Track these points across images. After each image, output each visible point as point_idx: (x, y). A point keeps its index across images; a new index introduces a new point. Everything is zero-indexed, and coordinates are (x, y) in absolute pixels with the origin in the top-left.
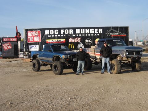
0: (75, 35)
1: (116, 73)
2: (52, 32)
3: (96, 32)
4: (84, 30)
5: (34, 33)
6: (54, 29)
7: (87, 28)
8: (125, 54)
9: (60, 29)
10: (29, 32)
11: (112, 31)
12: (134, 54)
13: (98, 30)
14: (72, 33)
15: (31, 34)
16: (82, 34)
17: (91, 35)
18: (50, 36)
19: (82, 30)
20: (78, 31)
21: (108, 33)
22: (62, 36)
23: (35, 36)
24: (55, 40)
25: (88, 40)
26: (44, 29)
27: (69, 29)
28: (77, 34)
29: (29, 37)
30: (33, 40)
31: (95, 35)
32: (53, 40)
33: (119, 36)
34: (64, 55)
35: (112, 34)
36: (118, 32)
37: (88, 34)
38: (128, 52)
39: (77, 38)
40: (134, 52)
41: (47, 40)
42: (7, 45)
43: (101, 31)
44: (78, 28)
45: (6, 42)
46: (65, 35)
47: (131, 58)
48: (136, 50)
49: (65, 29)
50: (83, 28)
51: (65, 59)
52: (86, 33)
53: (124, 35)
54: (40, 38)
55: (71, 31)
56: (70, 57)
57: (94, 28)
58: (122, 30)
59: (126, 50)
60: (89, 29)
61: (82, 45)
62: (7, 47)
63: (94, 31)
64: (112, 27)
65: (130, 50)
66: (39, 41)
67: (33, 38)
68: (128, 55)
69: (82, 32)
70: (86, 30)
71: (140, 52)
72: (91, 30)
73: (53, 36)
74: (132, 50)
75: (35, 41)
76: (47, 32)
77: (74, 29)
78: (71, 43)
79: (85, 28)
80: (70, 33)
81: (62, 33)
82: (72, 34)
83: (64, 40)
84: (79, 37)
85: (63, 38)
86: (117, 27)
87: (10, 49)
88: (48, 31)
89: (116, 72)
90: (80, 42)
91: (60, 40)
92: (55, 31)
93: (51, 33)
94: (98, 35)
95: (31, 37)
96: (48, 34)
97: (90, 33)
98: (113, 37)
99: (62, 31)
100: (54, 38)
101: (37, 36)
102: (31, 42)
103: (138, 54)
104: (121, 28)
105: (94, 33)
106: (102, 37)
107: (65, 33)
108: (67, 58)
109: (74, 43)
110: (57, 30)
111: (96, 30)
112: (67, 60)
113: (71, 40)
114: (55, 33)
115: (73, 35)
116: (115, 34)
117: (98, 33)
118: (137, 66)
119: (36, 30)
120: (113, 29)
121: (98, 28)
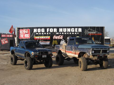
0: (58, 33)
1: (83, 71)
2: (39, 30)
3: (76, 31)
4: (66, 29)
5: (24, 31)
6: (41, 28)
7: (69, 28)
8: (91, 53)
9: (46, 28)
10: (21, 30)
11: (90, 31)
12: (101, 53)
13: (78, 29)
14: (56, 31)
15: (22, 32)
16: (64, 33)
17: (72, 33)
18: (38, 34)
19: (64, 29)
20: (61, 30)
21: (87, 32)
22: (48, 33)
23: (26, 33)
24: (42, 37)
25: (69, 37)
26: (32, 27)
27: (53, 28)
28: (60, 32)
29: (21, 34)
30: (24, 37)
31: (76, 33)
32: (40, 37)
33: (96, 34)
34: (33, 51)
35: (90, 33)
36: (95, 31)
37: (69, 32)
38: (94, 51)
39: (60, 36)
40: (101, 50)
41: (35, 37)
42: (4, 40)
43: (80, 30)
44: (61, 28)
45: (4, 38)
46: (50, 33)
47: (97, 56)
48: (102, 49)
49: (50, 28)
50: (65, 28)
51: (34, 55)
52: (68, 31)
53: (101, 34)
54: (29, 35)
55: (55, 30)
56: (39, 53)
57: (75, 28)
58: (98, 30)
59: (92, 49)
60: (70, 29)
61: (64, 42)
62: (5, 42)
63: (75, 30)
64: (90, 27)
65: (96, 49)
66: (29, 38)
67: (24, 35)
68: (94, 53)
69: (64, 31)
70: (68, 29)
71: (107, 50)
72: (72, 29)
73: (40, 34)
74: (98, 49)
75: (25, 38)
76: (35, 31)
77: (58, 28)
78: (55, 40)
79: (67, 28)
80: (54, 31)
81: (48, 31)
82: (55, 33)
83: (49, 37)
84: (61, 35)
85: (49, 35)
86: (94, 27)
87: (7, 44)
88: (36, 29)
89: (82, 69)
90: (63, 39)
91: (46, 37)
92: (42, 29)
93: (38, 32)
94: (78, 33)
95: (22, 34)
96: (36, 32)
97: (71, 32)
98: (90, 36)
99: (48, 30)
100: (41, 35)
101: (27, 33)
102: (22, 38)
103: (105, 53)
104: (98, 28)
105: (75, 32)
106: (81, 36)
107: (50, 31)
108: (37, 55)
109: (57, 40)
110: (44, 29)
111: (76, 29)
112: (36, 56)
113: (55, 37)
114: (42, 31)
115: (57, 33)
116: (92, 33)
117: (78, 32)
118: (104, 63)
119: (27, 28)
120: (90, 28)
121: (78, 28)
